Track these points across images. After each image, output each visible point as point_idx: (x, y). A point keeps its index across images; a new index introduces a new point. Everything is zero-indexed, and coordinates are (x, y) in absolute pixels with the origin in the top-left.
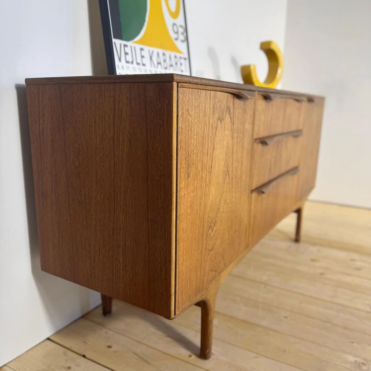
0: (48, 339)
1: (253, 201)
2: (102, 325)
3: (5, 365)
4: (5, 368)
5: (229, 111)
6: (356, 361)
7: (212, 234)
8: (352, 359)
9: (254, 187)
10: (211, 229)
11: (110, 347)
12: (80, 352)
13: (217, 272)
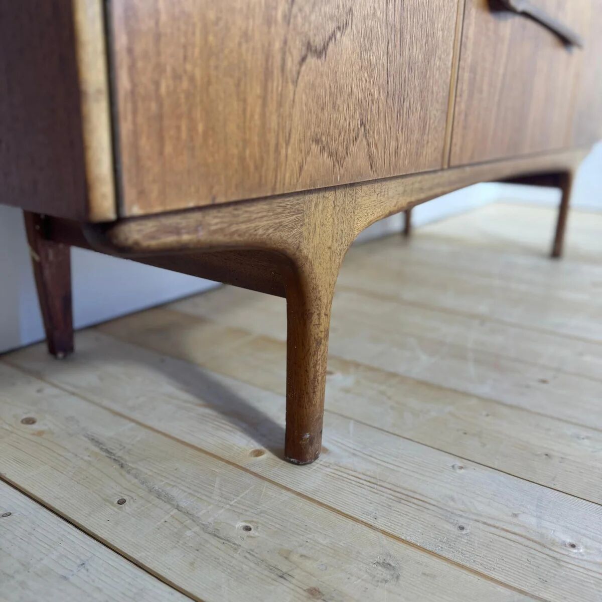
11: (30, 421)
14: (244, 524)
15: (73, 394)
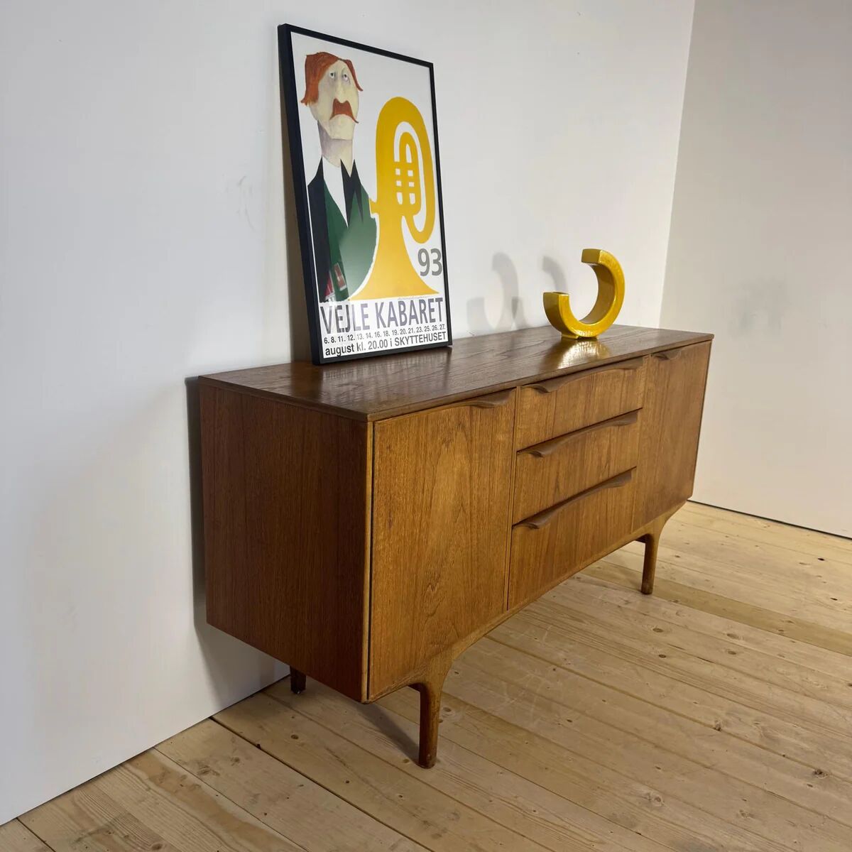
0: (211, 718)
1: (517, 539)
2: (289, 705)
3: (153, 748)
4: (154, 752)
5: (464, 427)
6: (648, 794)
7: (432, 593)
8: (644, 790)
9: (519, 518)
10: (430, 586)
11: (295, 737)
12: (253, 741)
13: (443, 646)
14: (399, 794)
15: (311, 720)
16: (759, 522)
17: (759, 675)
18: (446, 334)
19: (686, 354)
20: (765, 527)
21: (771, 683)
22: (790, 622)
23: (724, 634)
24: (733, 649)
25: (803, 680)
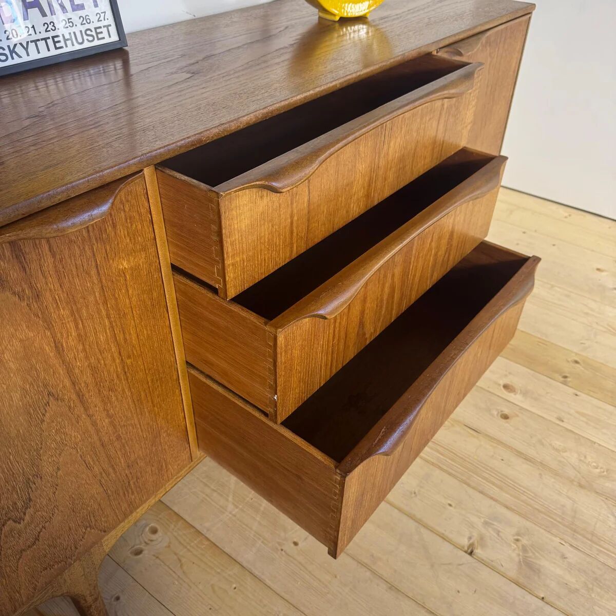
16: (561, 209)
17: (531, 452)
18: (113, 29)
19: (492, 39)
20: (566, 217)
21: (543, 465)
22: (576, 362)
23: (499, 385)
24: (506, 411)
25: (581, 460)
